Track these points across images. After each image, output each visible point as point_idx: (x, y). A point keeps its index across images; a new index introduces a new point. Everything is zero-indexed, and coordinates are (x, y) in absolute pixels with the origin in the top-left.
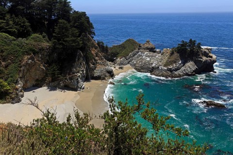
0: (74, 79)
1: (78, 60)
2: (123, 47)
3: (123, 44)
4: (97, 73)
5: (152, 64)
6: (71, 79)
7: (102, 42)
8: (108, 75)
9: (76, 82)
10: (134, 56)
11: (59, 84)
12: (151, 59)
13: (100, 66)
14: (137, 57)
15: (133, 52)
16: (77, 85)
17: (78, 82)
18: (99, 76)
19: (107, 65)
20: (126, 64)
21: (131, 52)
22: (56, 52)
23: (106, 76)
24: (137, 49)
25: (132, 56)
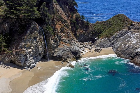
0: (21, 54)
1: (31, 33)
2: (108, 24)
3: (109, 21)
4: (58, 52)
5: (137, 48)
6: (17, 54)
7: (82, 17)
8: (71, 56)
9: (23, 58)
10: (120, 37)
11: (4, 59)
12: (138, 42)
13: (64, 44)
14: (125, 39)
15: (119, 32)
16: (24, 62)
17: (26, 59)
18: (59, 56)
19: (74, 43)
20: (108, 47)
21: (117, 31)
22: (8, 22)
23: (68, 57)
24: (127, 28)
25: (117, 36)
